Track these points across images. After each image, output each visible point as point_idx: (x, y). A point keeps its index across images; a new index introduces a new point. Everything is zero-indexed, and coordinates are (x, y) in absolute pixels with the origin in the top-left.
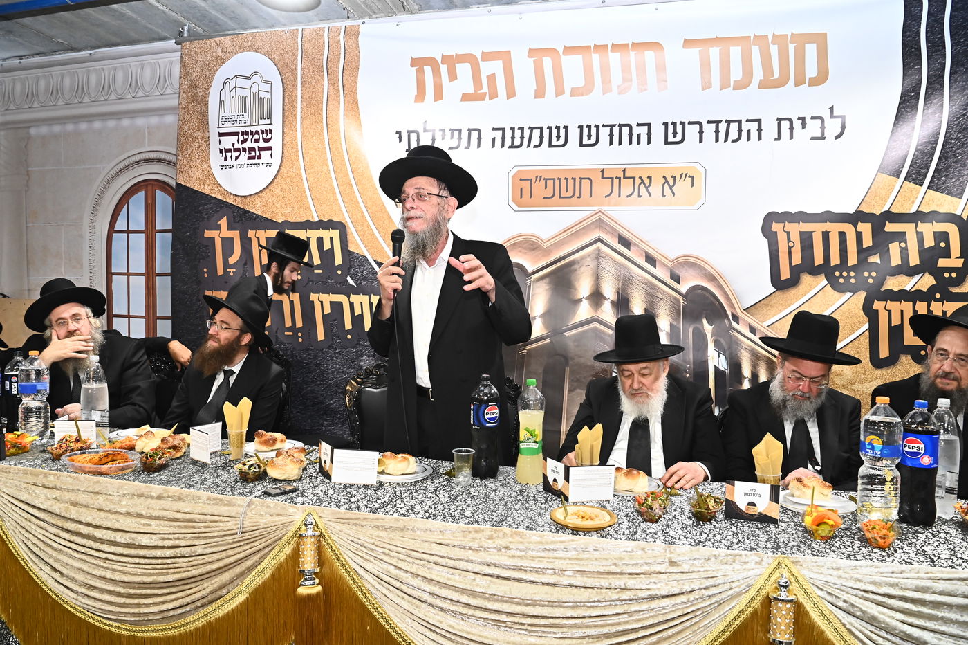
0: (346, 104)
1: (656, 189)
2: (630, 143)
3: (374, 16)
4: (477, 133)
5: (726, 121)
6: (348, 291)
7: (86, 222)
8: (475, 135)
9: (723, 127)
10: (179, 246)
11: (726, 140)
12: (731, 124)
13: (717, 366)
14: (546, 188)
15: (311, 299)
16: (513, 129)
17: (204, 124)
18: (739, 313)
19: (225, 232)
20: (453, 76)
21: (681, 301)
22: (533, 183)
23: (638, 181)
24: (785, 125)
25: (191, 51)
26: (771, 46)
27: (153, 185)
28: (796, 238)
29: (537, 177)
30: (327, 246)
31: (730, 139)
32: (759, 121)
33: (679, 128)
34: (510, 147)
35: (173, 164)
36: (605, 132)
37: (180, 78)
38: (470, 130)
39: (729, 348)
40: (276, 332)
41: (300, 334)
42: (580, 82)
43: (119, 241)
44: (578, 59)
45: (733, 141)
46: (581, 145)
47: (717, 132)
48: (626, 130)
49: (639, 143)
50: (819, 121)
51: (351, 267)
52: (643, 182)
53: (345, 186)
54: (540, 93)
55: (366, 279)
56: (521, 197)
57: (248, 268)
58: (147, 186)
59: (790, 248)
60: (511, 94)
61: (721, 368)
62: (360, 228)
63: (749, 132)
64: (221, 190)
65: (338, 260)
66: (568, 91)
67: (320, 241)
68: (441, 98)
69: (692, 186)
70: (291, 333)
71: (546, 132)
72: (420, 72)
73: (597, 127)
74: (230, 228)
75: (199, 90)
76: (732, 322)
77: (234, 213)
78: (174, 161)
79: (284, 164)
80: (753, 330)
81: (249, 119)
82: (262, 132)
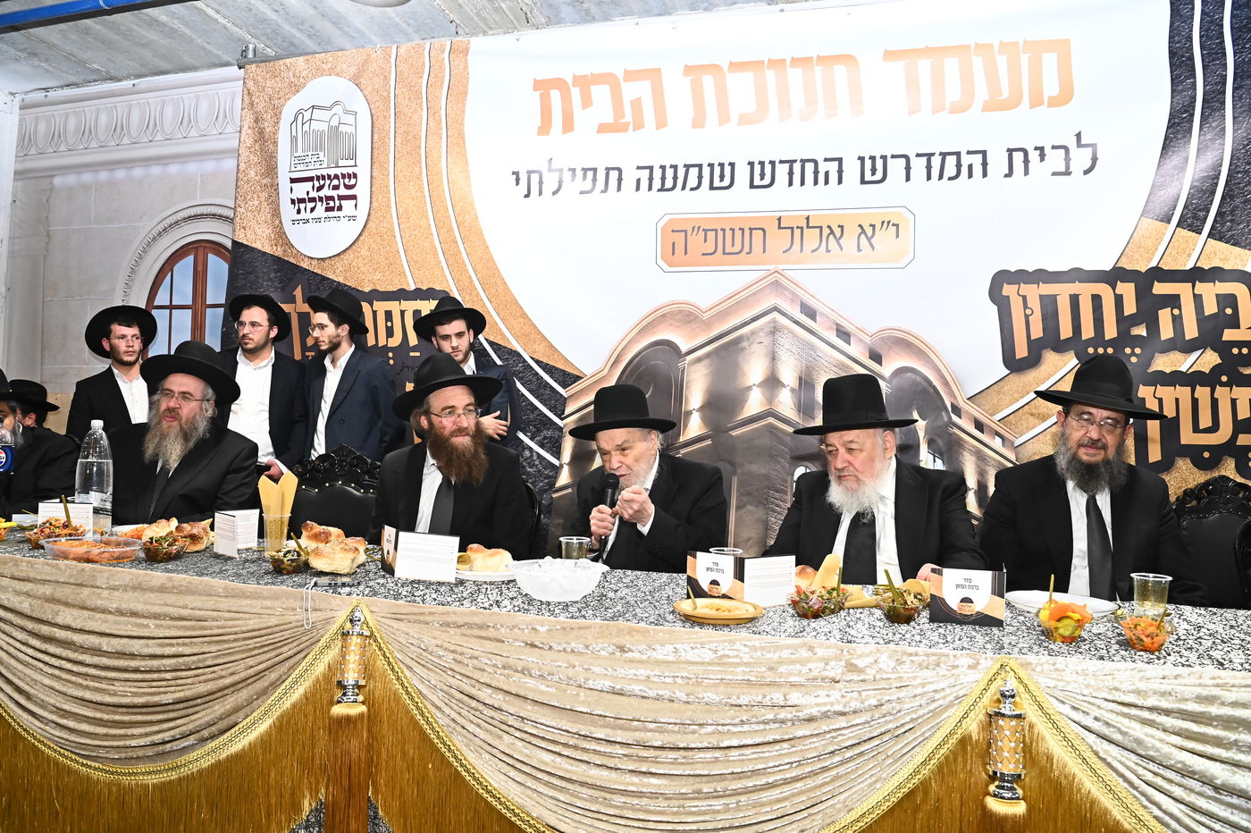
0: (450, 139)
1: (849, 241)
2: (816, 183)
3: (489, 33)
4: (616, 172)
5: (941, 154)
8: (614, 175)
9: (936, 162)
11: (941, 177)
12: (947, 157)
16: (663, 168)
17: (272, 168)
18: (961, 404)
19: (301, 306)
20: (587, 102)
22: (689, 235)
23: (826, 231)
24: (1018, 157)
25: (257, 75)
26: (998, 57)
27: (205, 247)
28: (1035, 304)
29: (693, 228)
31: (946, 176)
32: (984, 153)
33: (879, 164)
34: (659, 190)
35: (229, 220)
36: (782, 171)
37: (243, 109)
38: (608, 170)
42: (751, 107)
44: (748, 77)
45: (950, 179)
46: (752, 186)
47: (929, 168)
48: (809, 167)
49: (826, 182)
50: (1063, 151)
52: (832, 232)
53: (449, 245)
54: (699, 121)
56: (674, 254)
58: (197, 248)
59: (1027, 316)
60: (661, 123)
63: (970, 167)
64: (295, 252)
66: (734, 117)
68: (572, 130)
69: (897, 236)
71: (706, 171)
72: (545, 98)
73: (773, 163)
75: (266, 124)
76: (952, 414)
77: (308, 280)
78: (232, 216)
79: (372, 218)
80: (979, 426)
81: (326, 159)
82: (344, 176)
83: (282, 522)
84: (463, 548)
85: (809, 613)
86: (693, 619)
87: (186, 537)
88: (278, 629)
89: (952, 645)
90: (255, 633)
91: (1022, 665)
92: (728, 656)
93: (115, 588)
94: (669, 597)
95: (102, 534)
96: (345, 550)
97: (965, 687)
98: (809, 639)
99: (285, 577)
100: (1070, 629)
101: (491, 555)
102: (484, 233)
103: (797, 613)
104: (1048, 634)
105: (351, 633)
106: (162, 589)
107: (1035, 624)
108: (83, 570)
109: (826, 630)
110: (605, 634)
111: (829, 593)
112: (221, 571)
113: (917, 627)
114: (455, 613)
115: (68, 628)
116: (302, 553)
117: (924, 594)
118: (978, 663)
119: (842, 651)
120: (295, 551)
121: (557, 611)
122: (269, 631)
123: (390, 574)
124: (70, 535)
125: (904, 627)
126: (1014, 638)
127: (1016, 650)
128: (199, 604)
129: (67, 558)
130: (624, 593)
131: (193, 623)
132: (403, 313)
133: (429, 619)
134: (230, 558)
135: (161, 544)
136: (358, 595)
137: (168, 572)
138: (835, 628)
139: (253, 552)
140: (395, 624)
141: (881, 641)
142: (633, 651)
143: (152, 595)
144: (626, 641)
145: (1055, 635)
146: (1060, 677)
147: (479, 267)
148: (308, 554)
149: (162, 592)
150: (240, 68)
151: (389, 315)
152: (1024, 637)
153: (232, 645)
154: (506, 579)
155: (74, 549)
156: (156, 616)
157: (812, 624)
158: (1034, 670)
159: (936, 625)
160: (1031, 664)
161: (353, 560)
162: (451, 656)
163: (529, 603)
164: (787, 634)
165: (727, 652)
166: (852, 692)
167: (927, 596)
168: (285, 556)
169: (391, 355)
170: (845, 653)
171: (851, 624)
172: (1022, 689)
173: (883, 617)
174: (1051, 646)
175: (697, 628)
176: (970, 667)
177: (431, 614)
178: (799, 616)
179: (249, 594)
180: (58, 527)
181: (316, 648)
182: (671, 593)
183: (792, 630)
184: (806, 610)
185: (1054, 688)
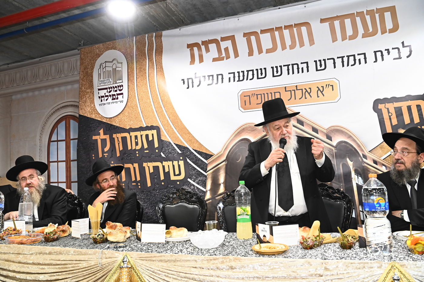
0: (158, 69)
1: (314, 93)
2: (298, 72)
3: (169, 28)
4: (221, 76)
5: (347, 56)
6: (162, 160)
7: (38, 138)
8: (220, 77)
9: (345, 59)
10: (81, 145)
11: (348, 65)
12: (350, 57)
13: (358, 183)
14: (257, 99)
15: (144, 166)
16: (239, 72)
17: (91, 86)
18: (367, 154)
19: (102, 136)
20: (208, 50)
21: (334, 150)
22: (251, 97)
23: (304, 91)
24: (379, 54)
25: (85, 52)
26: (366, 16)
27: (69, 118)
28: (392, 111)
29: (252, 94)
30: (150, 138)
31: (350, 64)
32: (364, 54)
33: (323, 62)
34: (238, 81)
35: (77, 107)
36: (285, 69)
37: (80, 65)
38: (218, 75)
39: (363, 173)
40: (128, 184)
41: (139, 184)
42: (270, 46)
43: (53, 146)
44: (268, 35)
45: (352, 65)
46: (274, 76)
47: (343, 62)
48: (295, 67)
49: (303, 72)
50: (397, 50)
51: (163, 148)
52: (307, 91)
53: (159, 109)
54: (251, 53)
55: (170, 153)
56: (245, 105)
57: (114, 153)
58: (66, 118)
59: (390, 116)
60: (236, 55)
61: (360, 184)
62: (166, 128)
63: (359, 60)
64: (100, 116)
65: (156, 145)
66: (264, 51)
67: (147, 136)
68: (203, 61)
69: (333, 90)
70: (135, 184)
71: (255, 72)
72: (192, 51)
73: (281, 66)
74: (105, 134)
75: (88, 70)
76: (363, 158)
77: (106, 126)
78: (78, 105)
79: (129, 101)
80: (375, 162)
81: (112, 81)
82: (118, 86)
83: (98, 223)
84: (167, 228)
85: (308, 247)
86: (260, 253)
87: (60, 231)
88: (95, 266)
89: (369, 258)
90: (86, 269)
91: (401, 266)
92: (275, 268)
93: (32, 254)
94: (250, 243)
95: (29, 232)
96: (121, 232)
97: (377, 276)
98: (308, 259)
99: (98, 245)
100: (421, 248)
101: (179, 230)
102: (172, 103)
103: (303, 247)
104: (411, 250)
105: (123, 267)
106: (50, 253)
107: (406, 246)
108: (20, 248)
109: (315, 254)
110: (224, 262)
111: (316, 238)
112: (73, 244)
113: (354, 251)
114: (164, 256)
115: (14, 271)
116: (105, 235)
117: (356, 236)
118: (381, 266)
119: (322, 263)
120: (102, 234)
121: (205, 253)
122: (91, 267)
123: (139, 241)
124: (16, 234)
125: (349, 251)
126: (397, 253)
127: (398, 259)
128: (64, 259)
129: (14, 243)
130: (232, 243)
131: (62, 266)
132: (141, 136)
133: (154, 259)
134: (78, 238)
135: (50, 235)
136: (126, 251)
137: (52, 246)
138: (319, 253)
139: (87, 235)
140: (141, 262)
141: (339, 258)
142: (236, 269)
143: (47, 256)
144: (233, 264)
145: (414, 251)
146: (419, 270)
147: (171, 116)
148: (107, 235)
149: (50, 254)
150: (78, 50)
151: (136, 137)
152: (401, 252)
153: (77, 274)
154: (185, 240)
155: (17, 239)
156: (48, 265)
157: (309, 252)
158: (407, 267)
159: (362, 249)
160: (405, 265)
161: (125, 236)
162: (164, 274)
163: (194, 250)
164: (299, 257)
165: (275, 267)
166: (328, 280)
167: (357, 236)
168: (98, 237)
169: (137, 152)
170: (324, 264)
171: (326, 251)
172: (402, 276)
173: (339, 247)
174: (413, 256)
175: (261, 257)
176: (378, 267)
177: (154, 257)
178: (304, 248)
179: (83, 253)
180: (11, 231)
181: (110, 274)
182: (251, 242)
183: (301, 255)
184: (307, 246)
185: (417, 275)
